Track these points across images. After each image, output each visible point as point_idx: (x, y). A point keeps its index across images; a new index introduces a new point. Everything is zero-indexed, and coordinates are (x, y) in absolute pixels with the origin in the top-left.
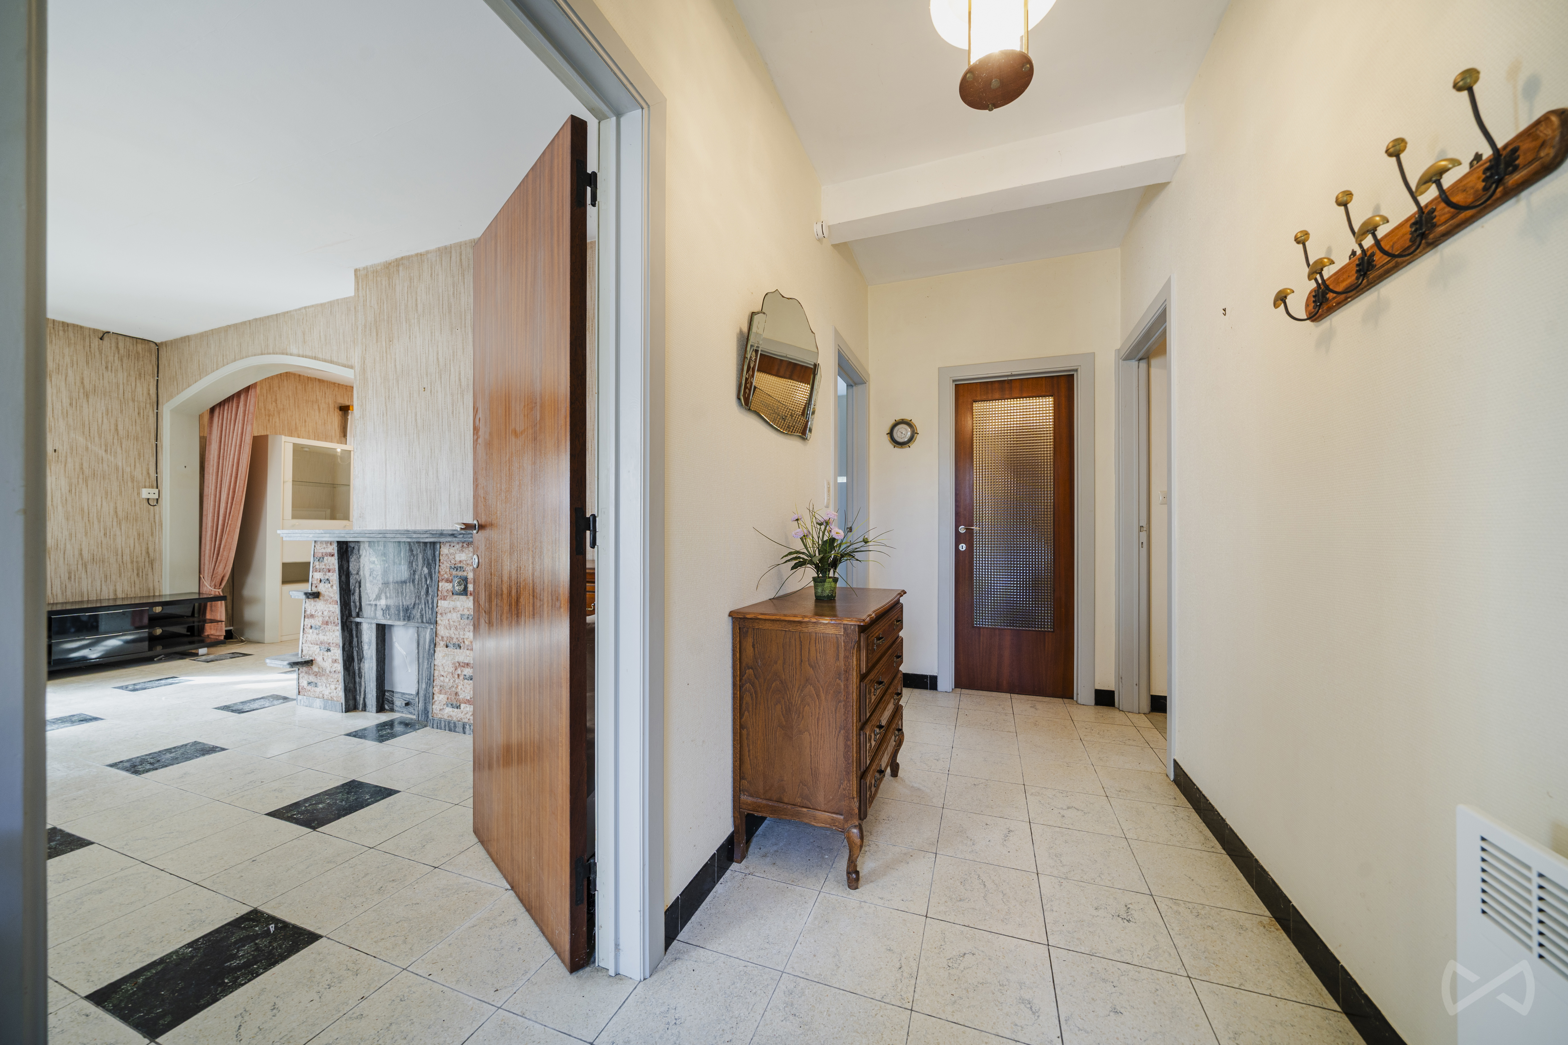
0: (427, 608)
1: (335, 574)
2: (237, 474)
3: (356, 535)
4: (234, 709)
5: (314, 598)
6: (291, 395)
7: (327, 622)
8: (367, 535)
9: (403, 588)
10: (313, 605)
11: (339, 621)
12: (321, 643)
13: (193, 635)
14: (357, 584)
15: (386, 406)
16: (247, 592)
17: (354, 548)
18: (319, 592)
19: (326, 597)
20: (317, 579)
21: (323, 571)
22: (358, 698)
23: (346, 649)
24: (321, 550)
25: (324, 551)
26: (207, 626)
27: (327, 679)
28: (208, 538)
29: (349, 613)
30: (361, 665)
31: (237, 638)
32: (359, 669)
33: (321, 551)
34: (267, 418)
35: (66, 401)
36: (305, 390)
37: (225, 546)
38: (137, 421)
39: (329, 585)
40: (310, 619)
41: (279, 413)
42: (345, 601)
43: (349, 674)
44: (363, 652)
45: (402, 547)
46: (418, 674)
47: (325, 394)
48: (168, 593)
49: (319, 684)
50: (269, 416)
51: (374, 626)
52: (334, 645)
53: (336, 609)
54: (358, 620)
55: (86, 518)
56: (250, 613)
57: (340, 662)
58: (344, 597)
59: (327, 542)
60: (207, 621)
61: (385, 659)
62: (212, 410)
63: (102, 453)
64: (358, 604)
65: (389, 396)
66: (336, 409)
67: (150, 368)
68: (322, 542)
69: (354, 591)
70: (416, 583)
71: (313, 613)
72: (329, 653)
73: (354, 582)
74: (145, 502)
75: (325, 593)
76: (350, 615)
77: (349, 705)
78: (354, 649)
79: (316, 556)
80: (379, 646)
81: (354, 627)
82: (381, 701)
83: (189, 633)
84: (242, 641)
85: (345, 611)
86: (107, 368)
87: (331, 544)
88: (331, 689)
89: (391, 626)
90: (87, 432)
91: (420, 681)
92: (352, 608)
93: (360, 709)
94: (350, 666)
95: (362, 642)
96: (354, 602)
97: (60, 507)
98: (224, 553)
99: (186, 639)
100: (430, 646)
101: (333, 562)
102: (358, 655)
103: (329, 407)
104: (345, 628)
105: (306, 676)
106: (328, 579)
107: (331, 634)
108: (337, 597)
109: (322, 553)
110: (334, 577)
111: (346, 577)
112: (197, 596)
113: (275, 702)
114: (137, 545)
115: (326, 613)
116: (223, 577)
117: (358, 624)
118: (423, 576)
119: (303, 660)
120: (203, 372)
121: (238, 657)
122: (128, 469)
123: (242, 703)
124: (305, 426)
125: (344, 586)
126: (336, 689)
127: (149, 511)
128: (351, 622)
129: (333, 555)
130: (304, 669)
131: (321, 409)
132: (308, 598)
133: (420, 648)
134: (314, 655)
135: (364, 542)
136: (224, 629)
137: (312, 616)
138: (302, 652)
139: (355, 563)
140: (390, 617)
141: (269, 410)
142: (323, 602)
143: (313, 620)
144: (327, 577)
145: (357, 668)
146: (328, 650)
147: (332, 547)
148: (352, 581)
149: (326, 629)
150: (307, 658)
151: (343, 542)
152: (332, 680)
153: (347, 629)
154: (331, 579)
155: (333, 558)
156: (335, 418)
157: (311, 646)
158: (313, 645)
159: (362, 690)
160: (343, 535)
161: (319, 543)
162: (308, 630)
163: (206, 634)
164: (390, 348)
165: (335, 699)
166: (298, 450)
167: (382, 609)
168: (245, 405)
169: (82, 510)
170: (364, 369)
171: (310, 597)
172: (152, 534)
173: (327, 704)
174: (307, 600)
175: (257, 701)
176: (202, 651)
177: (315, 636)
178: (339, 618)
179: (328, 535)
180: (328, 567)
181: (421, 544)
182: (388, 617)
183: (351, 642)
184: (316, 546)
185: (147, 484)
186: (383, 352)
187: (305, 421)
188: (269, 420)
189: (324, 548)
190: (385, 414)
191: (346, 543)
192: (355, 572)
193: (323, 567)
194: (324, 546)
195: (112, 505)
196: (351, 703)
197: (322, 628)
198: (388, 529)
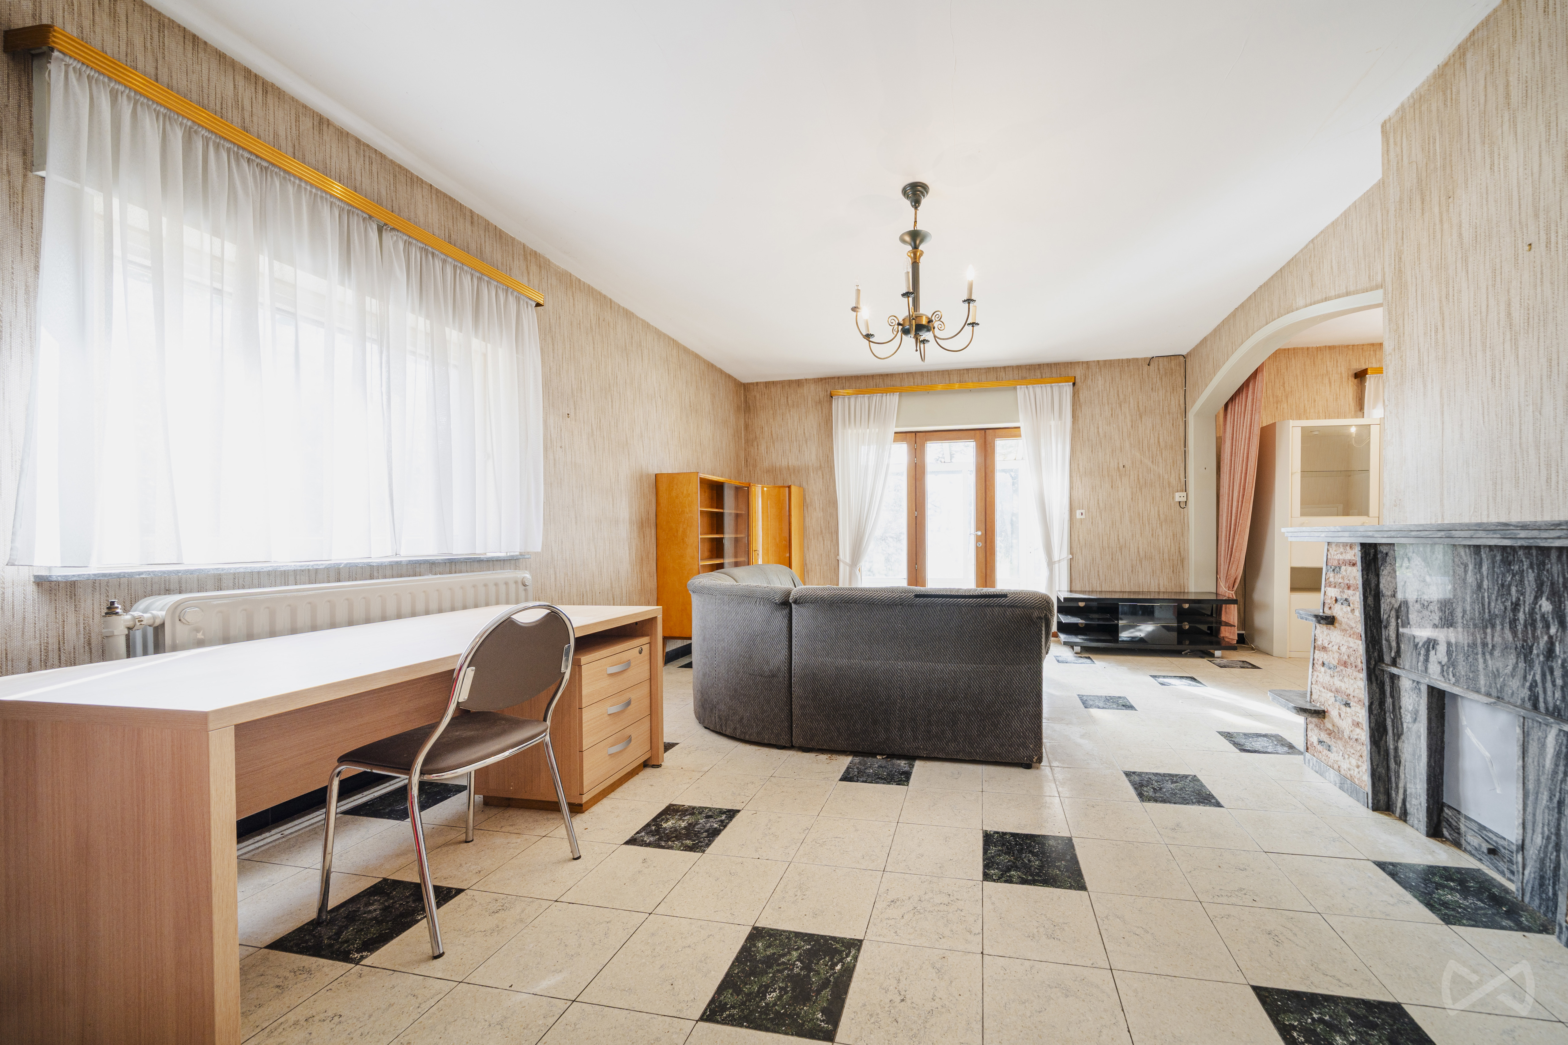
0: (1549, 685)
1: (1358, 593)
2: (1247, 470)
3: (1393, 534)
4: (1236, 740)
5: (1327, 624)
6: (1299, 374)
7: (1345, 663)
8: (1413, 533)
9: (1485, 633)
10: (1325, 633)
11: (1364, 667)
12: (1337, 691)
13: (1211, 634)
14: (1393, 613)
15: (1442, 313)
16: (1257, 596)
17: (1387, 554)
18: (1334, 617)
19: (1344, 626)
20: (1331, 598)
21: (1340, 587)
22: (1394, 795)
23: (1375, 712)
24: (1337, 555)
25: (1341, 557)
26: (1223, 628)
27: (1345, 746)
28: (1223, 539)
29: (1378, 655)
30: (1400, 744)
31: (1248, 644)
32: (1396, 749)
33: (1336, 557)
34: (1275, 405)
35: (1129, 424)
36: (1314, 363)
37: (1237, 546)
38: (1172, 431)
39: (1349, 609)
40: (1322, 653)
41: (1287, 397)
42: (1372, 636)
43: (1379, 752)
44: (1402, 724)
45: (1484, 556)
46: (1524, 810)
47: (1337, 362)
48: (1193, 590)
49: (1334, 749)
50: (1277, 403)
51: (1424, 689)
52: (1356, 699)
53: (1359, 647)
54: (1394, 670)
55: (1141, 521)
56: (1259, 620)
57: (1364, 728)
58: (1371, 630)
59: (1345, 545)
60: (1223, 624)
61: (1443, 748)
62: (1226, 406)
63: (1150, 464)
64: (1394, 644)
65: (1447, 295)
66: (1350, 378)
67: (1180, 380)
68: (1337, 544)
69: (1388, 622)
70: (1520, 628)
71: (1326, 645)
72: (1348, 709)
73: (1388, 608)
74: (1178, 504)
75: (1343, 620)
76: (1381, 659)
77: (1379, 801)
78: (1387, 715)
79: (1330, 564)
80: (1434, 725)
81: (1387, 681)
82: (1435, 819)
83: (1209, 632)
84: (1253, 649)
85: (1373, 653)
86: (1152, 389)
87: (1351, 547)
88: (1350, 763)
89: (1454, 697)
90: (1141, 448)
91: (1529, 826)
92: (1385, 650)
93: (1397, 814)
94: (1381, 739)
95: (1400, 708)
96: (1388, 640)
97: (1127, 513)
98: (1236, 554)
99: (1207, 638)
100: (1557, 765)
101: (1355, 575)
102: (1393, 726)
103: (1341, 377)
104: (1373, 679)
105: (1316, 731)
106: (1346, 600)
107: (1352, 682)
108: (1360, 628)
109: (1339, 560)
110: (1356, 597)
111: (1374, 600)
112: (1213, 597)
113: (1280, 749)
114: (1172, 544)
115: (1343, 649)
116: (1236, 579)
117: (1394, 678)
118: (1538, 617)
119: (1313, 708)
120: (1216, 368)
121: (1248, 668)
122: (1166, 477)
123: (1245, 734)
124: (1315, 406)
125: (1371, 613)
126: (1358, 767)
127: (1180, 513)
128: (1383, 671)
129: (1354, 565)
130: (1314, 720)
131: (1333, 381)
132: (1319, 622)
133: (1529, 760)
134: (1327, 705)
135: (1403, 545)
136: (1237, 632)
137: (1324, 649)
138: (1311, 695)
139: (1389, 579)
140: (1457, 681)
141: (1277, 397)
142: (1339, 632)
143: (1325, 655)
144: (1345, 596)
145: (1392, 747)
146: (1347, 705)
147: (1352, 552)
148: (1384, 607)
149: (1344, 672)
150: (1318, 706)
151: (1370, 545)
152: (1352, 751)
153: (1377, 680)
154: (1351, 599)
155: (1354, 569)
156: (1349, 388)
157: (1323, 690)
158: (1326, 691)
159: (1401, 785)
160: (1370, 534)
161: (1333, 545)
162: (1318, 666)
163: (1222, 635)
164: (1448, 211)
165: (1356, 780)
166: (1308, 435)
167: (1440, 663)
168: (1254, 393)
169: (1139, 513)
170: (1400, 271)
171: (1322, 621)
172: (1182, 535)
173: (1346, 784)
174: (1318, 625)
175: (1260, 739)
176: (1218, 653)
177: (1327, 678)
178: (1364, 661)
179: (1347, 534)
180: (1346, 581)
181: (1534, 552)
182: (1453, 680)
183: (1382, 703)
184: (1330, 549)
185: (1179, 489)
186: (1435, 224)
187: (1315, 401)
188: (1277, 408)
189: (1341, 553)
190: (1440, 328)
191: (1375, 545)
192: (1389, 593)
193: (1340, 581)
194: (1342, 550)
195: (1156, 509)
196: (1382, 798)
197: (1338, 669)
198: (1446, 522)
